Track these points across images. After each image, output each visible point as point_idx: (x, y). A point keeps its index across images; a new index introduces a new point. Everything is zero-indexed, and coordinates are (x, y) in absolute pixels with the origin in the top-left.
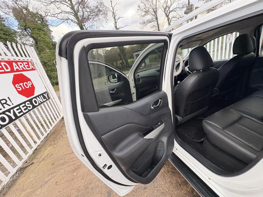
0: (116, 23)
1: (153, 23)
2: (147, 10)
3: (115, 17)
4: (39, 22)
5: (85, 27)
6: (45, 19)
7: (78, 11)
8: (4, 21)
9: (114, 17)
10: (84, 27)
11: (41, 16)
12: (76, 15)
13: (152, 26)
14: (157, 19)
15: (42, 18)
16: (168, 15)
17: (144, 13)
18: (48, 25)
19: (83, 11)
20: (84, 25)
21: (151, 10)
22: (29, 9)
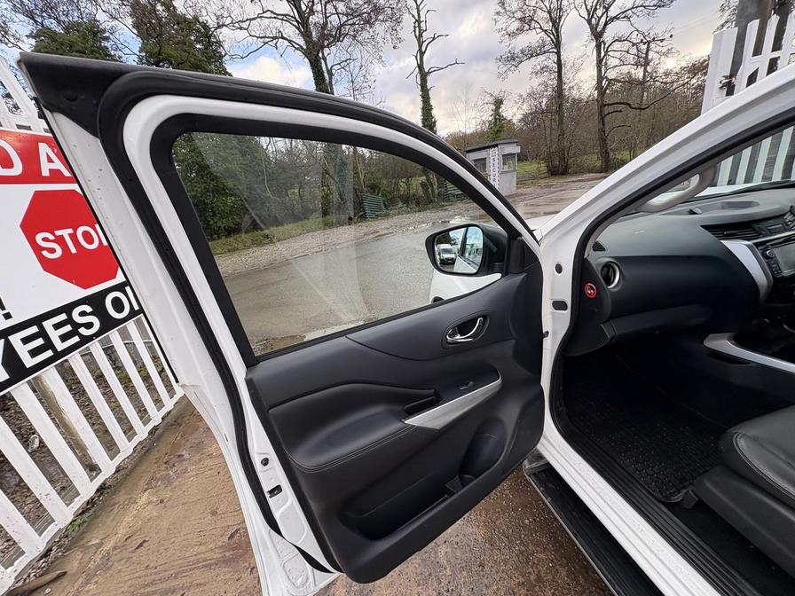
0: (422, 54)
1: (541, 58)
2: (527, 13)
3: (421, 35)
4: (198, 46)
5: (326, 65)
6: (215, 38)
7: (312, 12)
8: (107, 39)
9: (417, 34)
10: (323, 62)
11: (205, 26)
12: (303, 24)
13: (539, 68)
14: (557, 44)
15: (206, 34)
16: (599, 30)
17: (517, 24)
18: (221, 57)
19: (326, 13)
20: (325, 59)
21: (542, 15)
22: (174, 8)
